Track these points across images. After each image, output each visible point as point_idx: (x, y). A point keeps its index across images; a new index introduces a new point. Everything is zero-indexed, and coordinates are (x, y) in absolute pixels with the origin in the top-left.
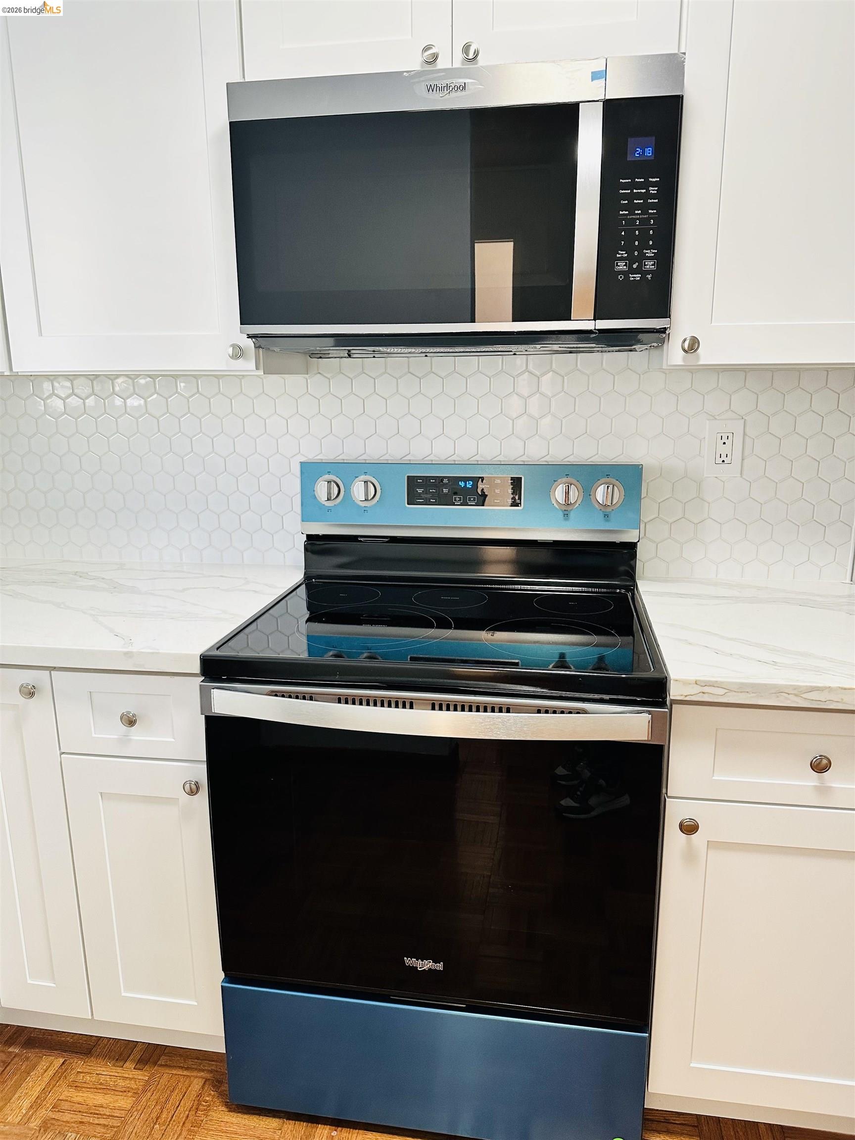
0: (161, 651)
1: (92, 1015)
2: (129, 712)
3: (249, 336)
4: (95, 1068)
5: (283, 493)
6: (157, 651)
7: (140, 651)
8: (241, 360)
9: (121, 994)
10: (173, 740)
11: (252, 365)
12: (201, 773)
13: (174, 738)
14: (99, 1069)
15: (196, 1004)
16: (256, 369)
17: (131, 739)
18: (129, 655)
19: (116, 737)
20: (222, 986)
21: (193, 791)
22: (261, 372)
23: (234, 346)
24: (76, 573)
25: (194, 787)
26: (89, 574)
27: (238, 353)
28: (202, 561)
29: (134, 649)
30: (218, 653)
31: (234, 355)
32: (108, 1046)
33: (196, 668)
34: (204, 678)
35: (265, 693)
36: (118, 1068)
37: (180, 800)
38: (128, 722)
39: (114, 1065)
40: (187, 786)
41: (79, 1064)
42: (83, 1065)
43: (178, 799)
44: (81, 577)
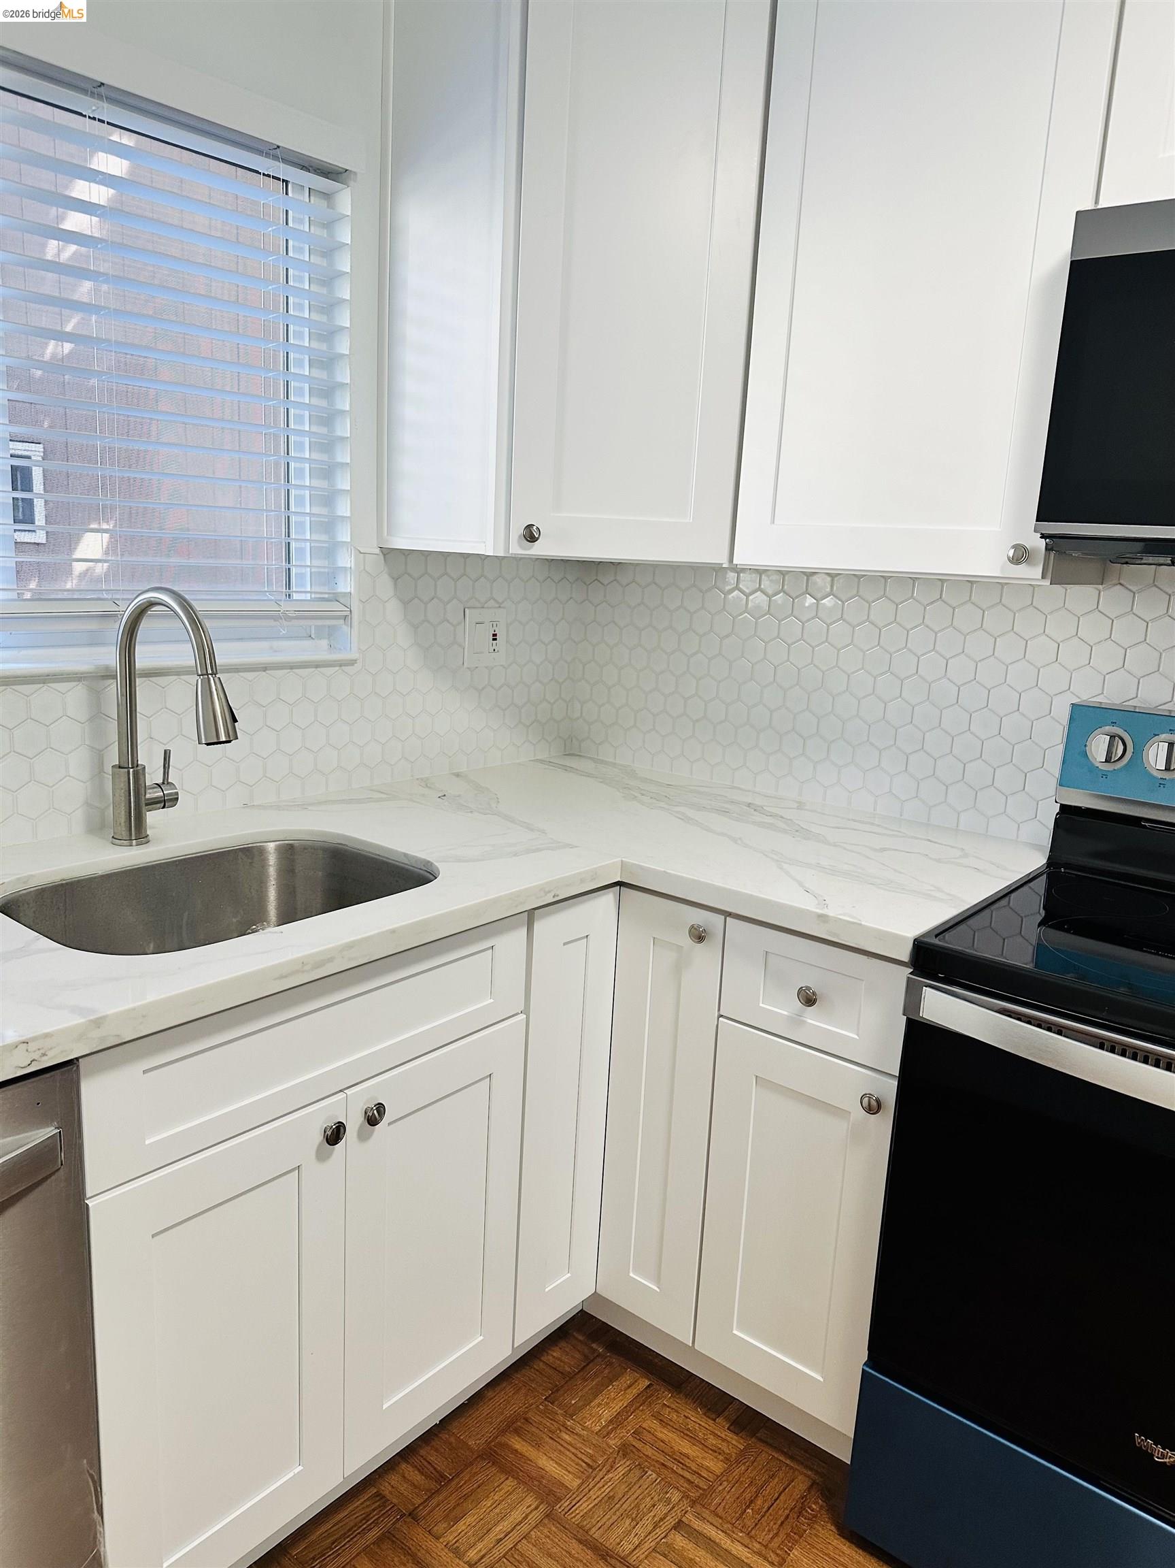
0: (863, 923)
1: (693, 1342)
2: (808, 988)
3: (1043, 536)
4: (683, 1408)
5: (1032, 741)
6: (859, 922)
7: (838, 916)
8: (1023, 566)
9: (732, 1331)
10: (856, 1037)
11: (1036, 572)
12: (889, 1090)
13: (858, 1035)
14: (688, 1411)
15: (822, 1380)
16: (1042, 578)
17: (805, 1022)
18: (823, 918)
19: (785, 1013)
20: (863, 1369)
21: (874, 1107)
22: (1047, 582)
23: (1016, 547)
24: (749, 805)
25: (874, 1103)
26: (765, 808)
27: (1021, 555)
28: (928, 821)
29: (830, 912)
30: (936, 941)
31: (1015, 558)
32: (700, 1387)
33: (905, 954)
34: (912, 970)
35: (996, 1009)
36: (710, 1420)
37: (852, 1114)
38: (805, 999)
39: (705, 1414)
40: (866, 1100)
41: (667, 1397)
42: (670, 1397)
43: (850, 1113)
44: (755, 810)
